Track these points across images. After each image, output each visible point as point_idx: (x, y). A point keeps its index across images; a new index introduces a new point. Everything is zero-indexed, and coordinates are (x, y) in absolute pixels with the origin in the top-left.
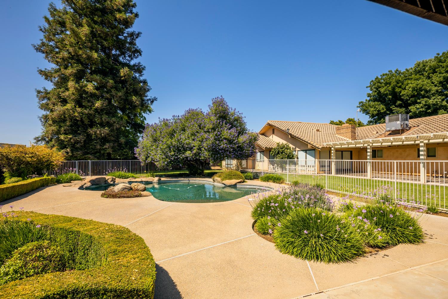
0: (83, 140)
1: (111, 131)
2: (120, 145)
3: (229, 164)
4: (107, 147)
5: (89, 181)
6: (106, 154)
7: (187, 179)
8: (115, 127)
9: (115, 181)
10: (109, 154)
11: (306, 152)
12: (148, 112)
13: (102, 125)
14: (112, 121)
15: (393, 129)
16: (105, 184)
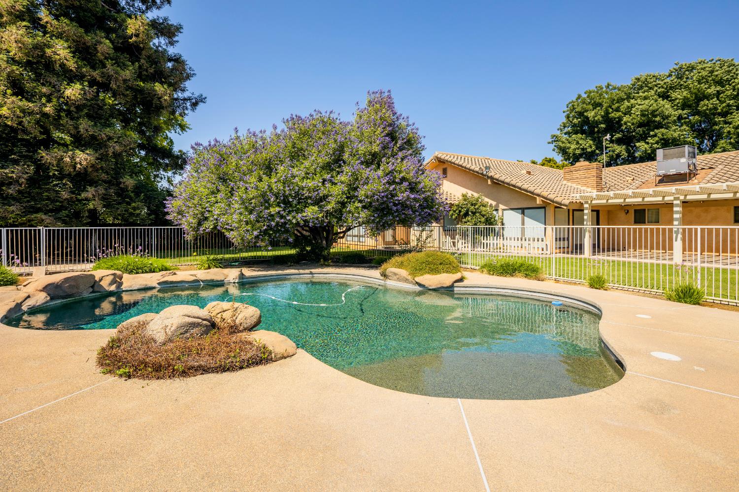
0: (25, 176)
1: (101, 159)
2: (122, 192)
3: (356, 234)
4: (90, 196)
5: (40, 288)
6: (87, 214)
7: (307, 271)
8: (111, 151)
9: (121, 284)
10: (93, 213)
11: (523, 213)
12: (178, 130)
13: (79, 142)
14: (105, 134)
15: (673, 171)
16: (93, 292)
